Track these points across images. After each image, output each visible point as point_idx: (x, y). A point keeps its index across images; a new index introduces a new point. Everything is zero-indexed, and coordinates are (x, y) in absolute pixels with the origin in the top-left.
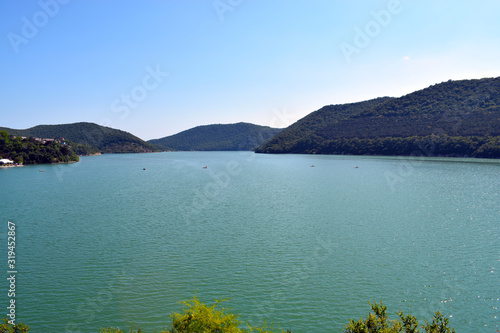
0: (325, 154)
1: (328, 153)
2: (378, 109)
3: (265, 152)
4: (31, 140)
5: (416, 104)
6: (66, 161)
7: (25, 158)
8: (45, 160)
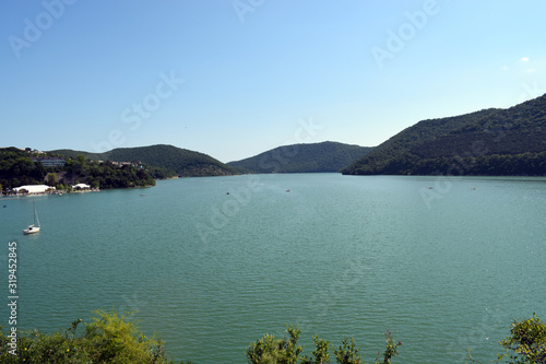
0: (421, 174)
1: (425, 174)
2: (482, 123)
3: (354, 174)
4: (108, 163)
5: (527, 116)
6: (143, 185)
7: (101, 183)
8: (121, 185)
